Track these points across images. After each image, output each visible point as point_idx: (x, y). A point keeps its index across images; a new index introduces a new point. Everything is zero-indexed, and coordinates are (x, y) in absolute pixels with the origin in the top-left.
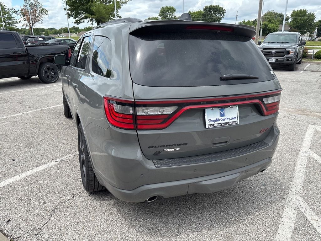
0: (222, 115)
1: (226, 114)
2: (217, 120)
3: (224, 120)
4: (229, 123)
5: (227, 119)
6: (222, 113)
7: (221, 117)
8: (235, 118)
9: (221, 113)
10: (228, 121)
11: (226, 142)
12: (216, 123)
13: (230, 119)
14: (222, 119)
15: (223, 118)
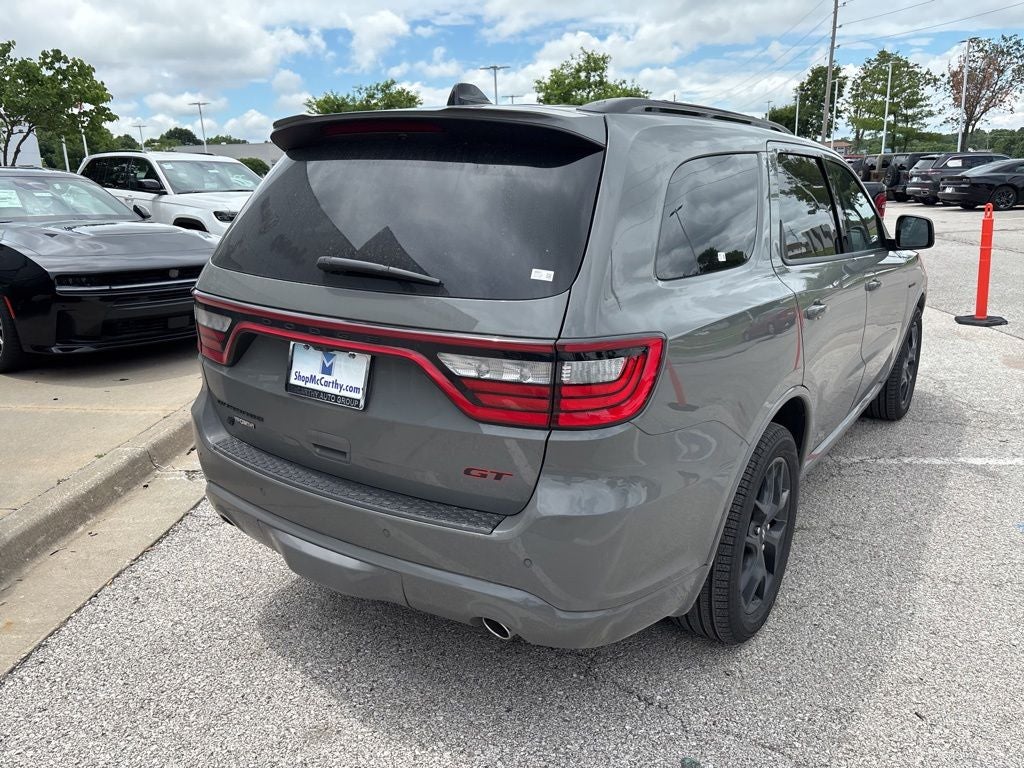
0: (327, 370)
1: (335, 370)
2: (313, 379)
3: (327, 384)
4: (337, 396)
5: (336, 384)
6: (327, 365)
7: (323, 376)
8: (357, 390)
9: (324, 363)
10: (336, 391)
11: (344, 453)
12: (310, 385)
13: (344, 387)
14: (323, 382)
15: (327, 378)
